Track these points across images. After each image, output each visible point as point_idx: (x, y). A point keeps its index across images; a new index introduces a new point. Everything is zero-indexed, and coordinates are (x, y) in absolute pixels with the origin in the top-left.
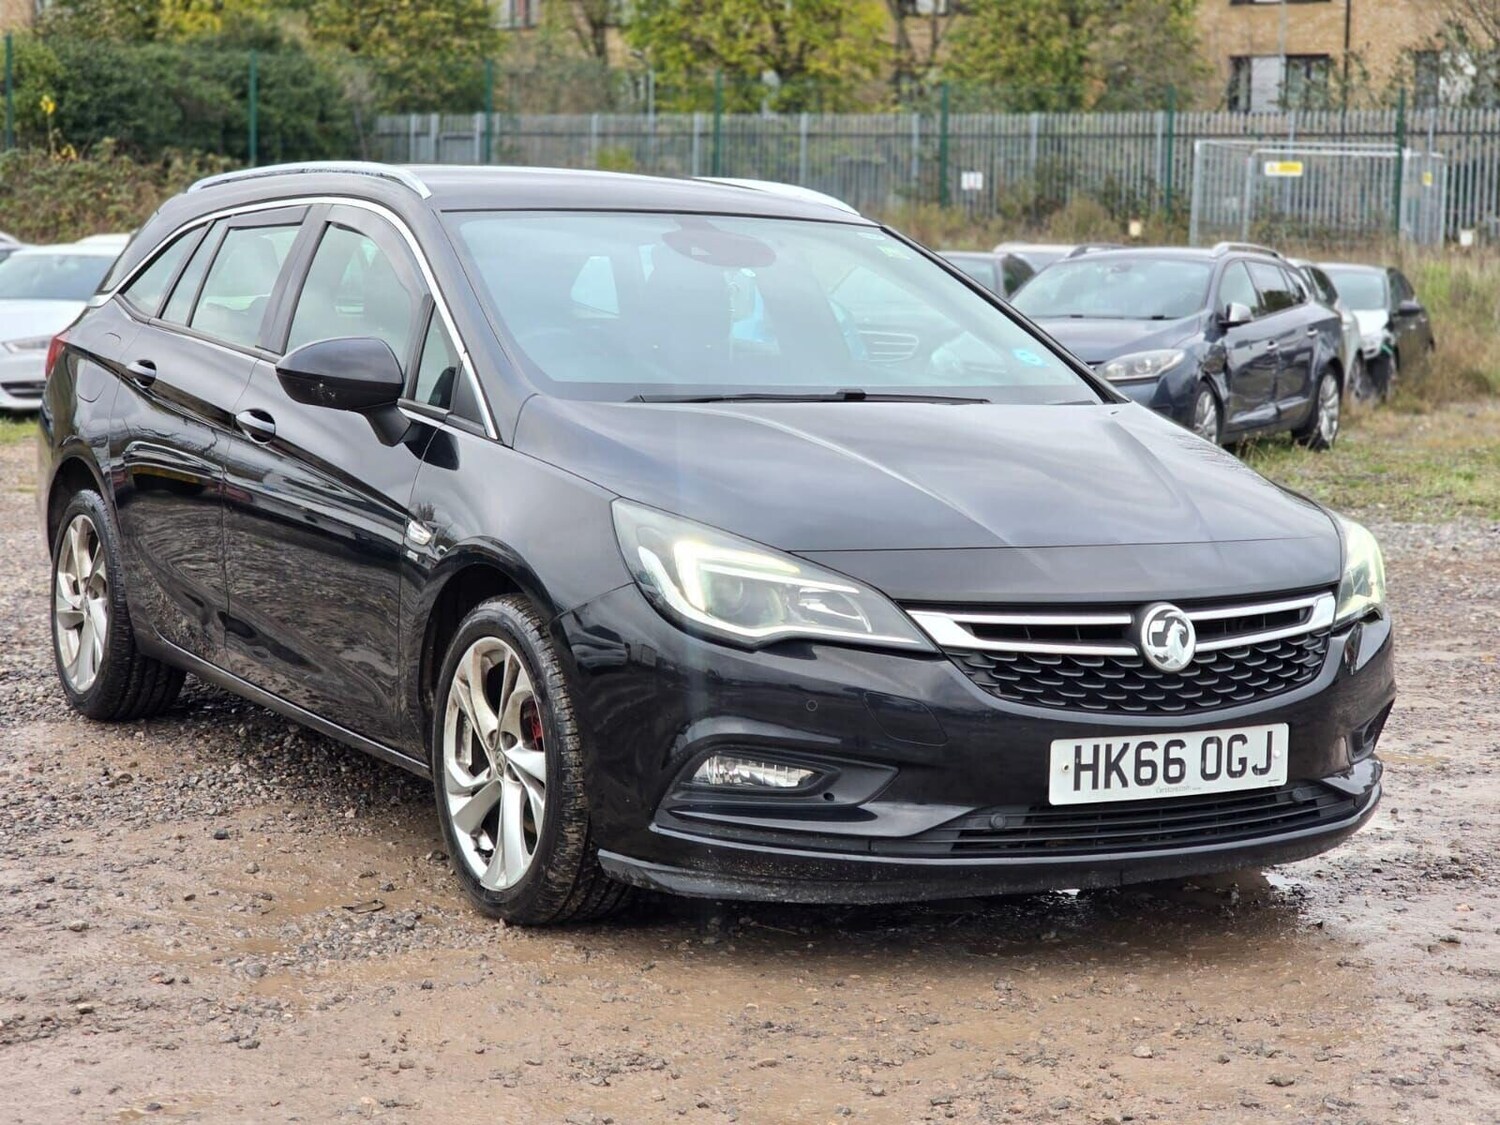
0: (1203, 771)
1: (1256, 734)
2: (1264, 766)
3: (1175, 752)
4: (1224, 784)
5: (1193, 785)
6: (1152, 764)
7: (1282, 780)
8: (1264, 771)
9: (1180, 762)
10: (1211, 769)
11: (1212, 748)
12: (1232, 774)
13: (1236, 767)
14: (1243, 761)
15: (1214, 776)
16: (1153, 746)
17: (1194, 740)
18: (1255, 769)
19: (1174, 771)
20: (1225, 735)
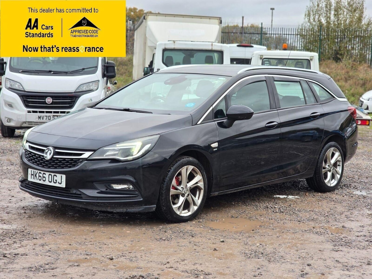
0: (49, 180)
1: (59, 176)
2: (60, 182)
3: (44, 175)
4: (52, 184)
5: (47, 183)
6: (40, 176)
7: (64, 187)
8: (61, 184)
9: (45, 177)
10: (50, 180)
11: (50, 176)
12: (54, 183)
13: (55, 181)
14: (56, 180)
15: (51, 182)
16: (41, 173)
17: (47, 174)
18: (58, 182)
19: (44, 179)
20: (53, 174)
